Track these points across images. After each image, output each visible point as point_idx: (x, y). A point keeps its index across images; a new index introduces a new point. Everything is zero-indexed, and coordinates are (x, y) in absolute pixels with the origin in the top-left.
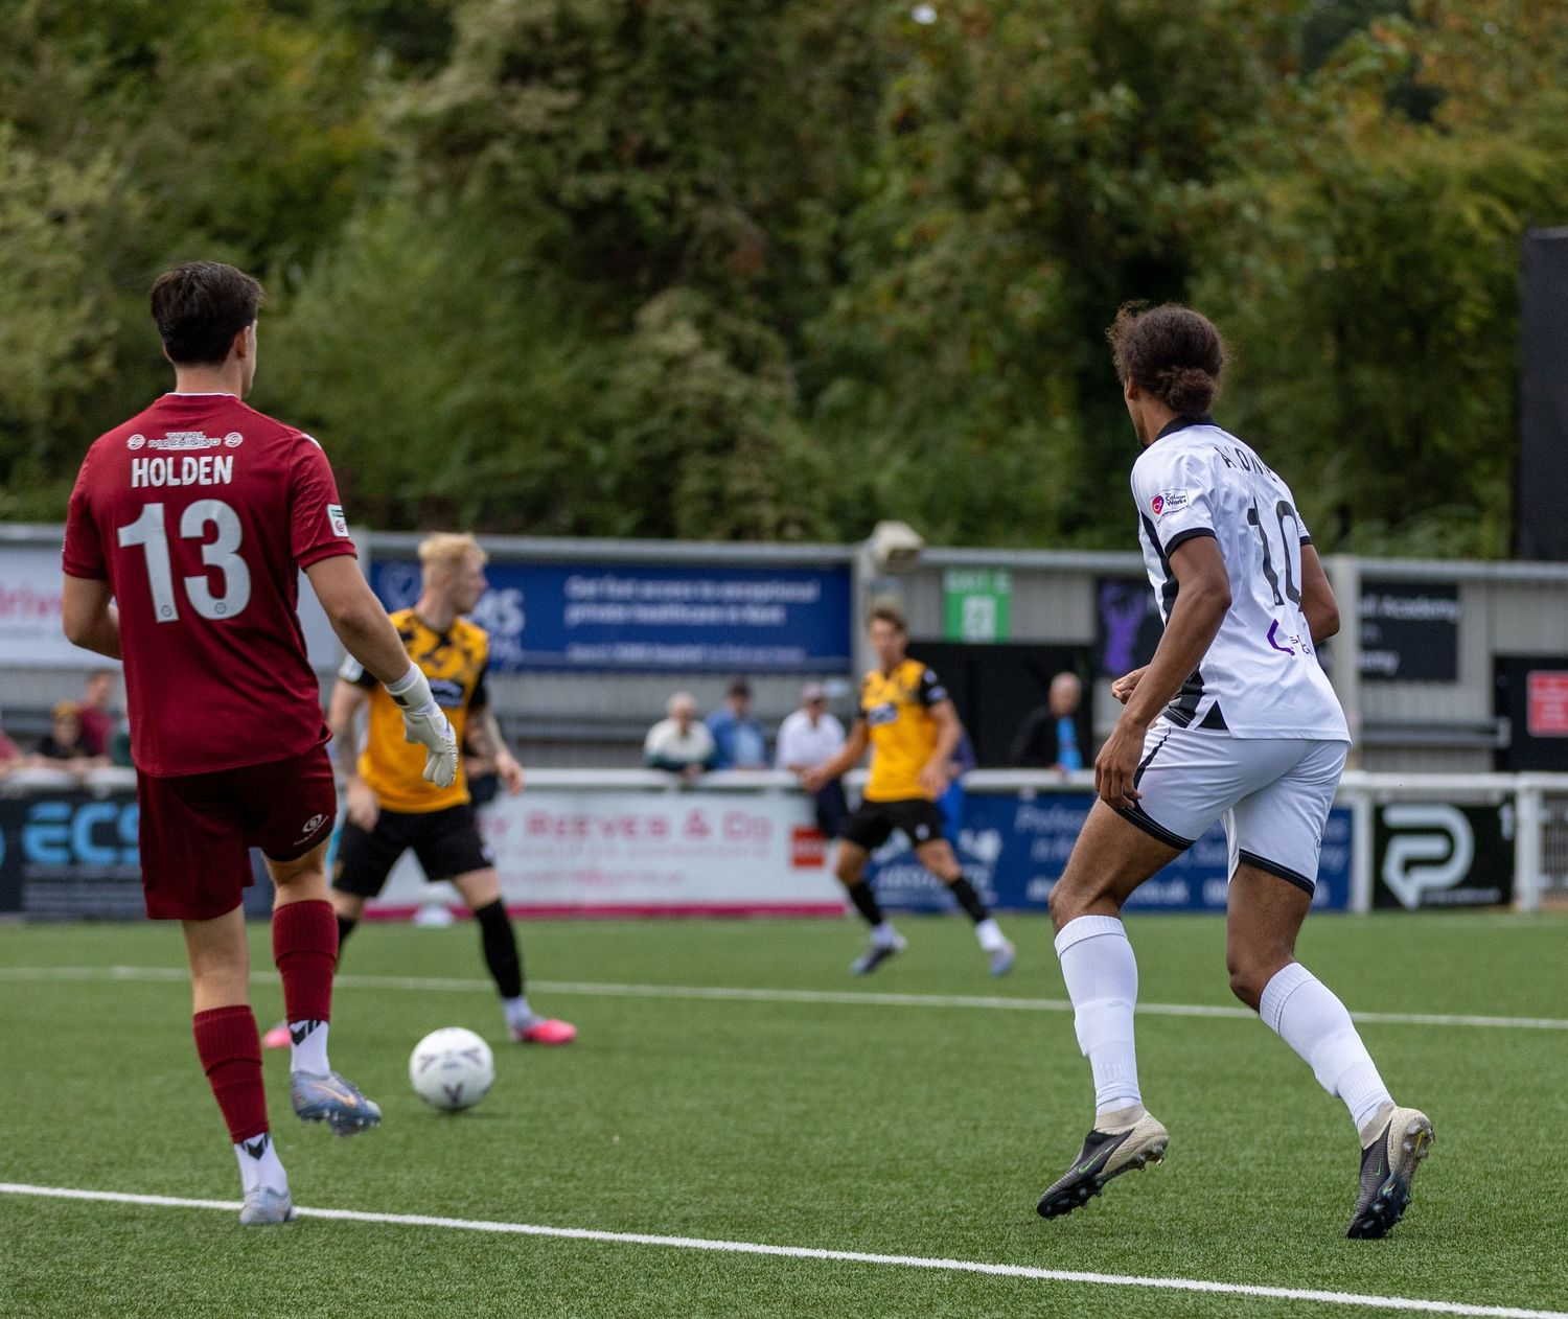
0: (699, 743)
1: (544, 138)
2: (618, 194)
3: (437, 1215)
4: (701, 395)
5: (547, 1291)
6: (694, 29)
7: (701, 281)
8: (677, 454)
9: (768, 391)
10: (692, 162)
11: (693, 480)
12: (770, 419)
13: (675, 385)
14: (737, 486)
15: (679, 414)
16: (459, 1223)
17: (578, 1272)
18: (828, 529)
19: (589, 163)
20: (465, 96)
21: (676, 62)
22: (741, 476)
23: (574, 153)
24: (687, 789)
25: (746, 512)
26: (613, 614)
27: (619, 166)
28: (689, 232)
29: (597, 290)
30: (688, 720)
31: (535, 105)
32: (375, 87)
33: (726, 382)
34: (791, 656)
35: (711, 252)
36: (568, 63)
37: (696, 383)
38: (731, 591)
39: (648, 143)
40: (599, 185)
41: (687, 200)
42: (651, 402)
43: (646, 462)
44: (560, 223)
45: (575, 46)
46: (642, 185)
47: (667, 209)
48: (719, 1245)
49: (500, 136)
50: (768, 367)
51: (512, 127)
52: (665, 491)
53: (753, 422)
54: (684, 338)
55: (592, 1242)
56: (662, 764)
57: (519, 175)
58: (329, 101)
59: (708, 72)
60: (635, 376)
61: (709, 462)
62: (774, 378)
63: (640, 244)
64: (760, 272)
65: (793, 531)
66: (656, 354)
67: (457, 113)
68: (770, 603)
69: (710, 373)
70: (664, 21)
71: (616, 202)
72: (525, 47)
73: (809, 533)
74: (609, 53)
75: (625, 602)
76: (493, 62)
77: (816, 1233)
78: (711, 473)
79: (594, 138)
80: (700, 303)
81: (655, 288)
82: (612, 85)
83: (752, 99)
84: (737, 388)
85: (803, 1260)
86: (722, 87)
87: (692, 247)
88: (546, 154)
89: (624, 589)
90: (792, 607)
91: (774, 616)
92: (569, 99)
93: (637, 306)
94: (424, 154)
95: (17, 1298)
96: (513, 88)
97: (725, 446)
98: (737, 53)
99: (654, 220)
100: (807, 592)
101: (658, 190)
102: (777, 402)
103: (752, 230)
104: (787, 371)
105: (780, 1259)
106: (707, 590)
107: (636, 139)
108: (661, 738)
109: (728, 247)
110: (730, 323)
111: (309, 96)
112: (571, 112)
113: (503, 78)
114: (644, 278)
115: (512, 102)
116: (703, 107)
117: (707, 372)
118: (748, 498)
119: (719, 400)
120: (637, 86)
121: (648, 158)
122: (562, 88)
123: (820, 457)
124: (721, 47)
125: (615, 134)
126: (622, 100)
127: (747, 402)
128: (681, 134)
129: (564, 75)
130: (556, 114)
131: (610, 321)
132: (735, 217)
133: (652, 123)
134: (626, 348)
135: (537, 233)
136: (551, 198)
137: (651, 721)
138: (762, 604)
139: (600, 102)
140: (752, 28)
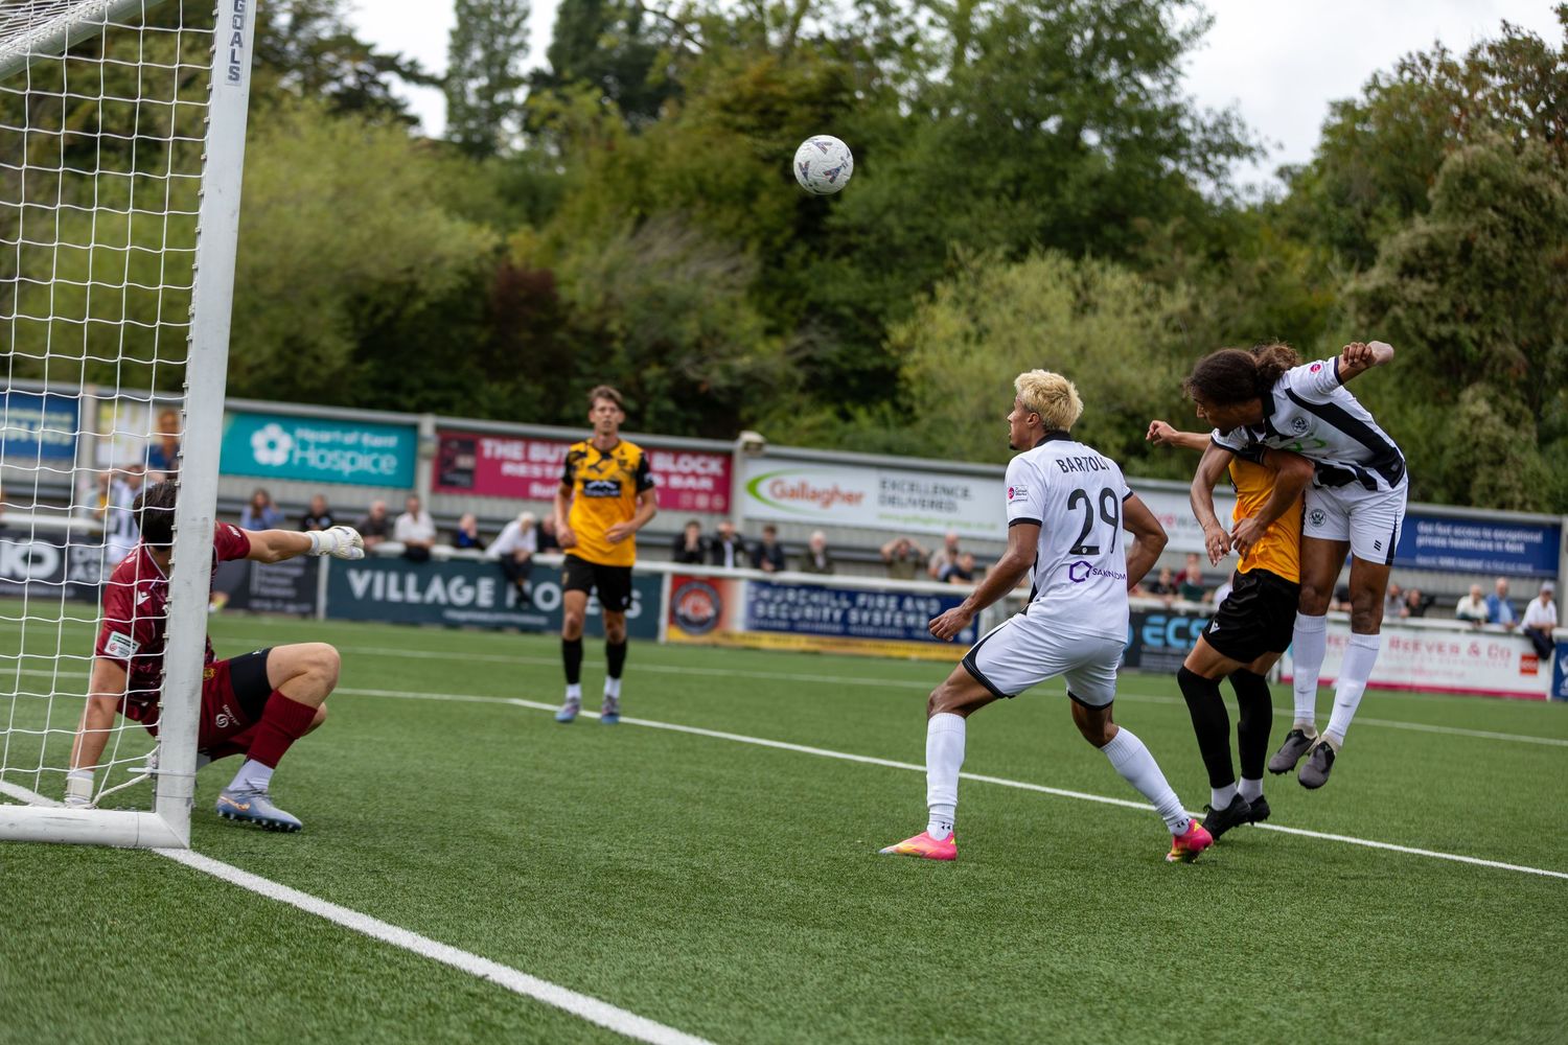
0: (1482, 610)
1: (1420, 305)
2: (1455, 334)
3: (1346, 835)
4: (1488, 437)
5: (1403, 879)
6: (1496, 254)
7: (1492, 380)
8: (1475, 464)
9: (1524, 436)
10: (1493, 320)
11: (1481, 479)
12: (1523, 451)
13: (1476, 430)
14: (1503, 482)
15: (1477, 445)
16: (1359, 841)
17: (1417, 871)
18: (1547, 507)
19: (1442, 318)
20: (1382, 283)
21: (1487, 270)
22: (1506, 477)
23: (1434, 313)
24: (1475, 632)
25: (1508, 496)
26: (1440, 542)
27: (1456, 320)
28: (1489, 354)
29: (1443, 381)
30: (1478, 598)
31: (1416, 289)
32: (1338, 276)
33: (1501, 430)
34: (1528, 569)
35: (1499, 366)
36: (1433, 269)
37: (1487, 430)
38: (1499, 534)
39: (1471, 310)
40: (1445, 330)
41: (1489, 339)
42: (1463, 437)
43: (1461, 468)
44: (1423, 345)
45: (1437, 261)
46: (1466, 331)
47: (1478, 345)
48: (1488, 863)
49: (1398, 303)
50: (1523, 424)
51: (1405, 299)
52: (1468, 482)
53: (1514, 451)
54: (1482, 407)
55: (1425, 856)
56: (1465, 618)
57: (1406, 323)
58: (1315, 280)
59: (1502, 276)
60: (1457, 426)
61: (1490, 469)
62: (1527, 430)
63: (1464, 360)
64: (1523, 376)
65: (1529, 506)
66: (1468, 414)
67: (1379, 290)
68: (1518, 542)
69: (1494, 425)
70: (1482, 250)
71: (1454, 339)
72: (1412, 260)
73: (1538, 508)
74: (1454, 265)
75: (1447, 537)
76: (1397, 266)
77: (1536, 860)
78: (1491, 475)
79: (1445, 306)
80: (1491, 391)
81: (1470, 381)
82: (1454, 281)
83: (1524, 290)
84: (1507, 434)
85: (1531, 874)
86: (1511, 284)
87: (1489, 364)
88: (1421, 313)
89: (1447, 530)
90: (1528, 545)
91: (1521, 548)
92: (1433, 287)
93: (1459, 391)
94: (1359, 310)
95: (1142, 860)
96: (1406, 280)
97: (1500, 462)
98: (1518, 267)
99: (1472, 348)
100: (1537, 538)
101: (1475, 335)
102: (1527, 442)
103: (1520, 355)
104: (1533, 427)
105: (1519, 872)
106: (1487, 533)
107: (1465, 309)
108: (1465, 605)
109: (1508, 363)
110: (1505, 401)
111: (1304, 278)
112: (1433, 294)
113: (1401, 275)
114: (1464, 377)
115: (1404, 287)
116: (1499, 293)
117: (1493, 426)
118: (1507, 489)
119: (1497, 439)
120: (1467, 282)
121: (1471, 317)
122: (1430, 281)
123: (1546, 472)
124: (1510, 264)
125: (1454, 305)
126: (1459, 288)
127: (1511, 442)
128: (1486, 306)
129: (1431, 275)
130: (1425, 293)
131: (1447, 397)
132: (1513, 348)
133: (1474, 300)
134: (1452, 411)
135: (1412, 352)
136: (1422, 335)
137: (1458, 597)
138: (1514, 542)
139: (1447, 288)
140: (1526, 255)
